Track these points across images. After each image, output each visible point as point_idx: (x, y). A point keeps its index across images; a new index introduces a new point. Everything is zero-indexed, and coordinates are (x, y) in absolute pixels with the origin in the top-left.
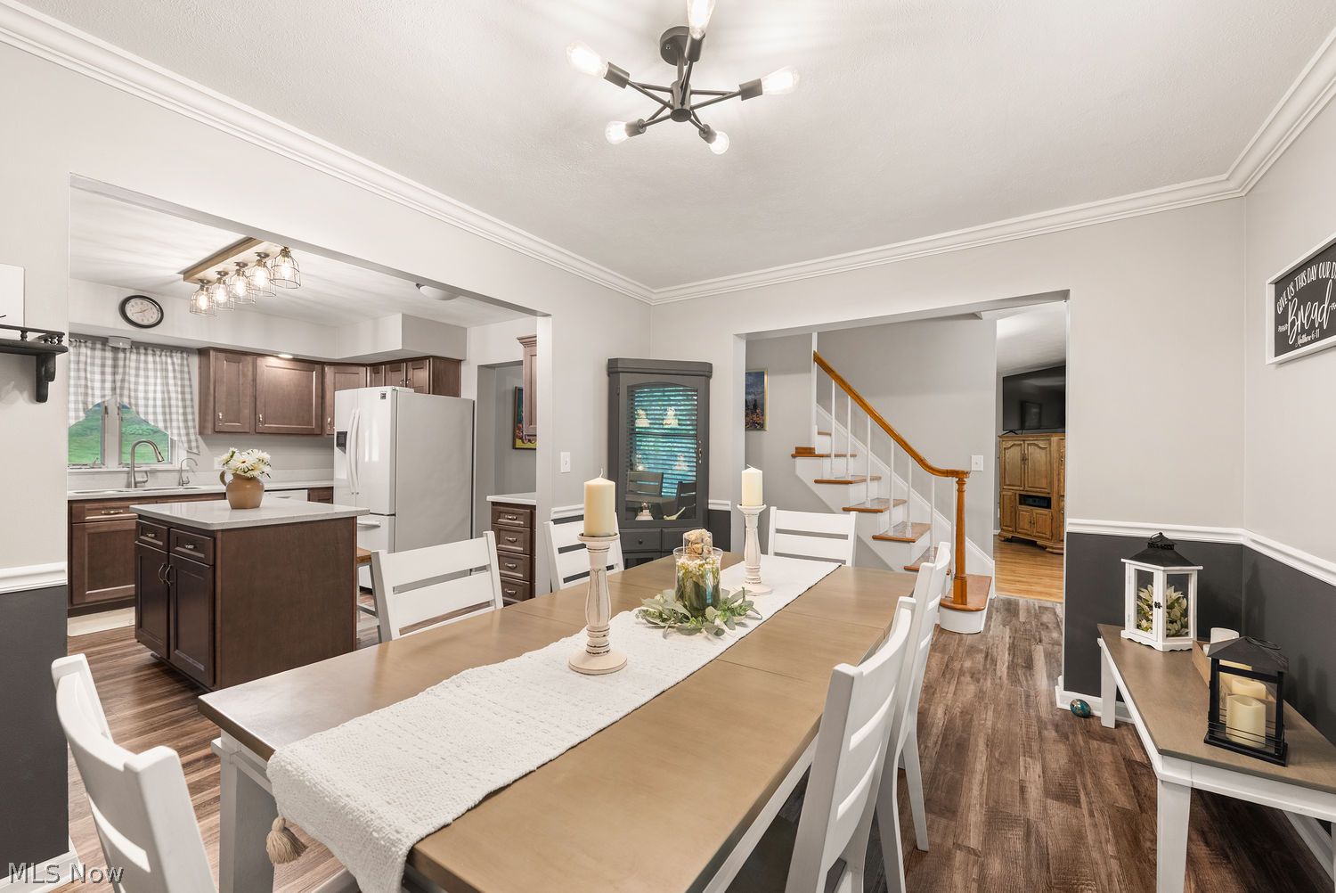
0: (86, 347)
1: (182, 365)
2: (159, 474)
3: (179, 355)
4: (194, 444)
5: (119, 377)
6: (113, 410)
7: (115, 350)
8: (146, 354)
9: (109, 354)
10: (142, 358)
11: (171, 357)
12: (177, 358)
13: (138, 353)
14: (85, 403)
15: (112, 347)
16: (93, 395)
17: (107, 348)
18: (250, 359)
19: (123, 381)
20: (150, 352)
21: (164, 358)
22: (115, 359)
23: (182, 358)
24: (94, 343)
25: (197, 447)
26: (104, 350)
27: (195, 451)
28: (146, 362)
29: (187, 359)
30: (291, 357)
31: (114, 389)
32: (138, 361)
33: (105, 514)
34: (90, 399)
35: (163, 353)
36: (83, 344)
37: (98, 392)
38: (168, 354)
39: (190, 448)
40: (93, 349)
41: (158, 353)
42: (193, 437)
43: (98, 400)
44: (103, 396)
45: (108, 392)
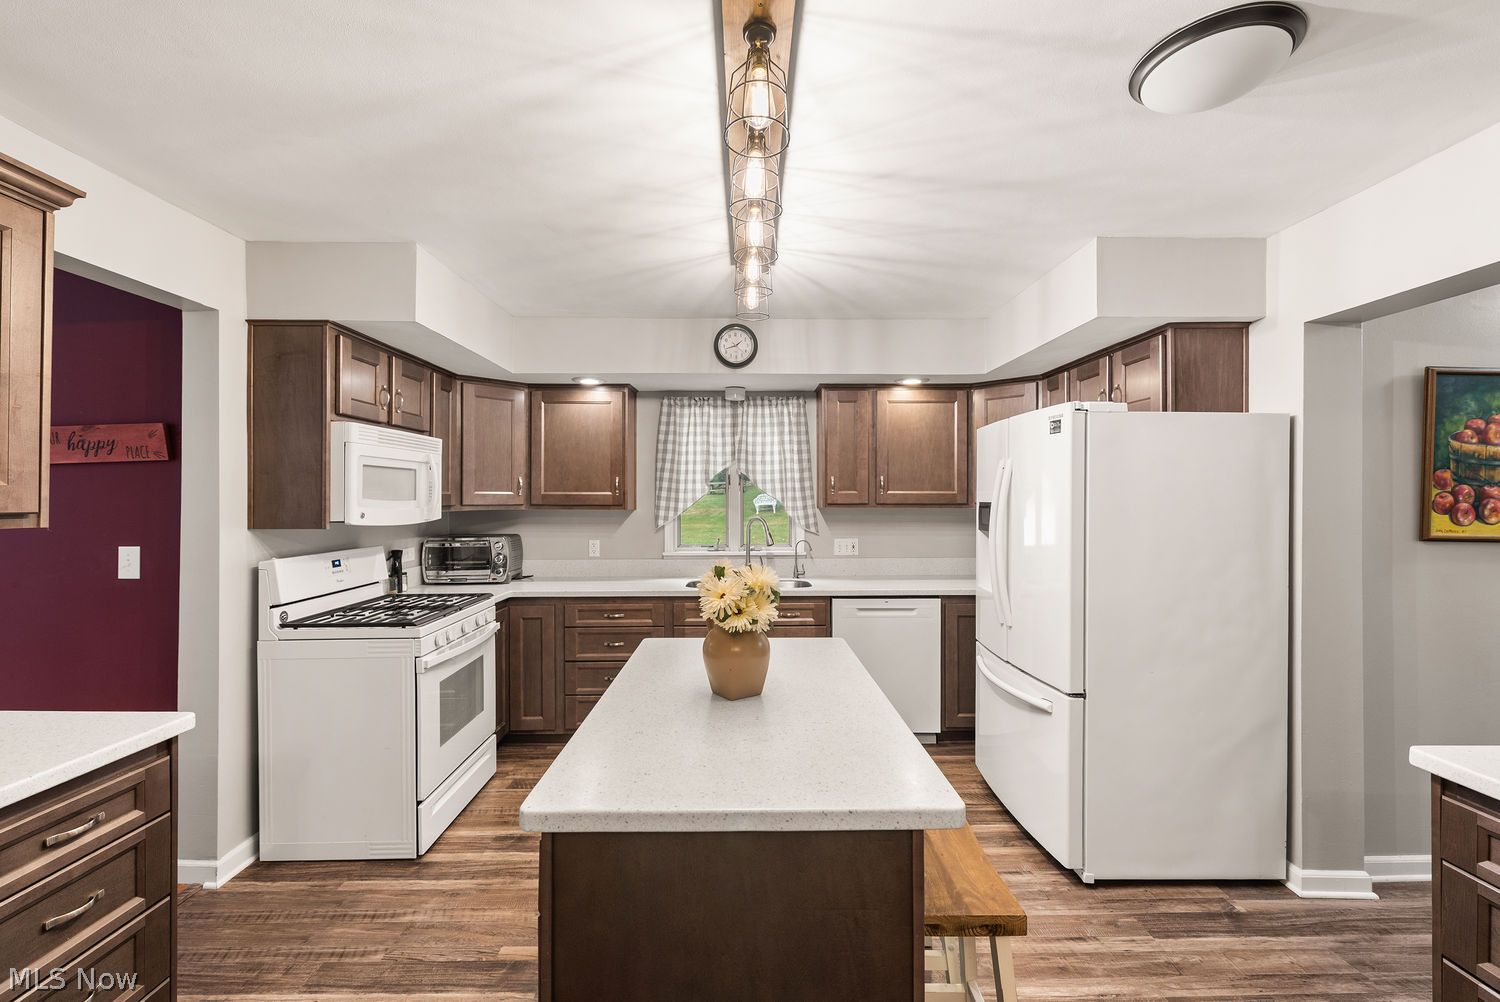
0: (709, 405)
1: (798, 415)
2: (776, 560)
3: (795, 401)
4: (811, 521)
5: (737, 438)
6: (735, 480)
7: (734, 404)
8: (763, 406)
9: (729, 411)
10: (759, 410)
11: (788, 405)
12: (793, 407)
13: (755, 405)
14: (707, 472)
15: (731, 402)
16: (715, 463)
17: (728, 404)
18: (867, 394)
19: (740, 442)
20: (759, 402)
21: (780, 408)
22: (734, 416)
23: (799, 406)
24: (715, 400)
25: (816, 524)
26: (724, 406)
27: (813, 529)
28: (763, 416)
29: (804, 406)
30: (918, 382)
31: (733, 453)
32: (755, 415)
34: (711, 468)
35: (779, 402)
36: (706, 403)
37: (720, 459)
38: (784, 402)
39: (807, 526)
40: (715, 407)
41: (774, 402)
42: (810, 511)
43: (720, 469)
44: (724, 463)
45: (729, 458)
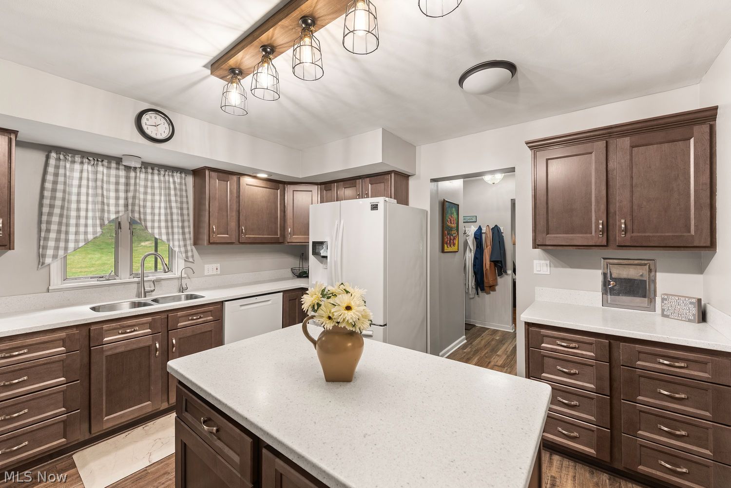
0: (103, 165)
1: (181, 184)
2: (163, 282)
3: (179, 175)
4: (190, 254)
5: (130, 194)
6: (125, 225)
7: (128, 168)
8: (152, 174)
9: (122, 173)
10: (150, 177)
11: (173, 176)
12: (177, 176)
13: (146, 172)
14: (102, 219)
15: (125, 166)
16: (109, 212)
17: (121, 167)
18: (235, 178)
19: (134, 198)
20: (156, 172)
21: (167, 178)
22: (127, 178)
23: (181, 178)
24: (109, 162)
25: (193, 256)
26: (118, 169)
27: (191, 260)
28: (153, 181)
29: (185, 179)
30: (264, 176)
31: (126, 205)
32: (146, 180)
33: (122, 333)
34: (106, 215)
35: (167, 173)
36: (100, 163)
37: (113, 209)
38: (170, 173)
39: (187, 257)
40: (109, 168)
41: (162, 172)
42: (189, 248)
43: (113, 216)
44: (117, 212)
45: (121, 208)
